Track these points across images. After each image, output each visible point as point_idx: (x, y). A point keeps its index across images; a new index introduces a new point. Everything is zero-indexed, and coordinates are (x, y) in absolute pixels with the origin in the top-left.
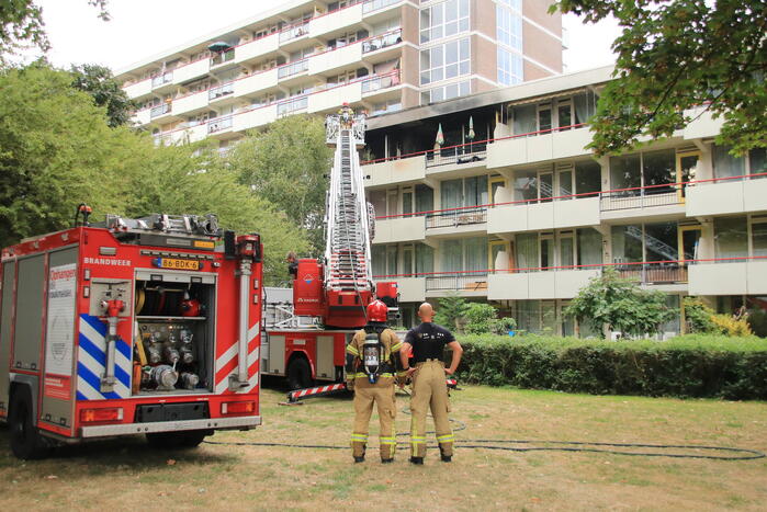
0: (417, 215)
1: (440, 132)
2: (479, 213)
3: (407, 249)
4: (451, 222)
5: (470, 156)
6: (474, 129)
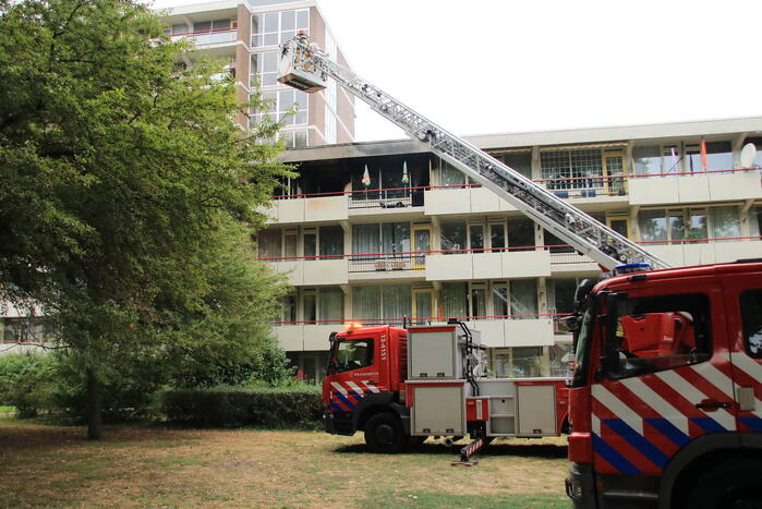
0: (321, 259)
1: (366, 173)
2: (398, 260)
3: (310, 294)
4: (372, 267)
5: (394, 201)
6: (408, 174)
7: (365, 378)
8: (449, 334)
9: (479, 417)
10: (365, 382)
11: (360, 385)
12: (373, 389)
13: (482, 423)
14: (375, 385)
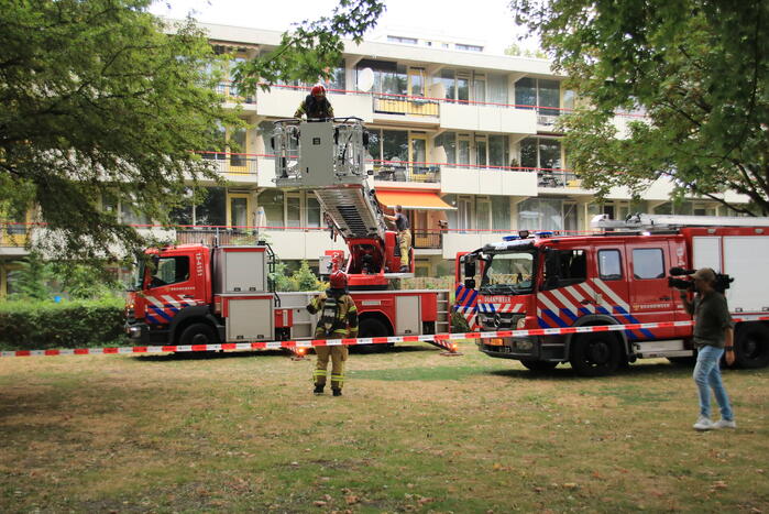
7: (182, 292)
8: (260, 254)
9: (285, 324)
10: (181, 296)
11: (177, 299)
12: (189, 301)
13: (287, 330)
14: (192, 298)
